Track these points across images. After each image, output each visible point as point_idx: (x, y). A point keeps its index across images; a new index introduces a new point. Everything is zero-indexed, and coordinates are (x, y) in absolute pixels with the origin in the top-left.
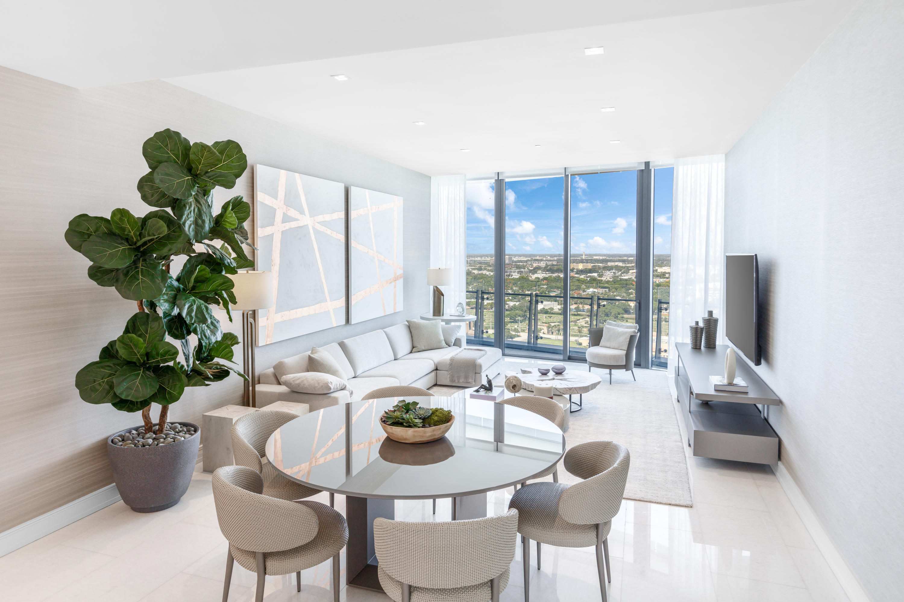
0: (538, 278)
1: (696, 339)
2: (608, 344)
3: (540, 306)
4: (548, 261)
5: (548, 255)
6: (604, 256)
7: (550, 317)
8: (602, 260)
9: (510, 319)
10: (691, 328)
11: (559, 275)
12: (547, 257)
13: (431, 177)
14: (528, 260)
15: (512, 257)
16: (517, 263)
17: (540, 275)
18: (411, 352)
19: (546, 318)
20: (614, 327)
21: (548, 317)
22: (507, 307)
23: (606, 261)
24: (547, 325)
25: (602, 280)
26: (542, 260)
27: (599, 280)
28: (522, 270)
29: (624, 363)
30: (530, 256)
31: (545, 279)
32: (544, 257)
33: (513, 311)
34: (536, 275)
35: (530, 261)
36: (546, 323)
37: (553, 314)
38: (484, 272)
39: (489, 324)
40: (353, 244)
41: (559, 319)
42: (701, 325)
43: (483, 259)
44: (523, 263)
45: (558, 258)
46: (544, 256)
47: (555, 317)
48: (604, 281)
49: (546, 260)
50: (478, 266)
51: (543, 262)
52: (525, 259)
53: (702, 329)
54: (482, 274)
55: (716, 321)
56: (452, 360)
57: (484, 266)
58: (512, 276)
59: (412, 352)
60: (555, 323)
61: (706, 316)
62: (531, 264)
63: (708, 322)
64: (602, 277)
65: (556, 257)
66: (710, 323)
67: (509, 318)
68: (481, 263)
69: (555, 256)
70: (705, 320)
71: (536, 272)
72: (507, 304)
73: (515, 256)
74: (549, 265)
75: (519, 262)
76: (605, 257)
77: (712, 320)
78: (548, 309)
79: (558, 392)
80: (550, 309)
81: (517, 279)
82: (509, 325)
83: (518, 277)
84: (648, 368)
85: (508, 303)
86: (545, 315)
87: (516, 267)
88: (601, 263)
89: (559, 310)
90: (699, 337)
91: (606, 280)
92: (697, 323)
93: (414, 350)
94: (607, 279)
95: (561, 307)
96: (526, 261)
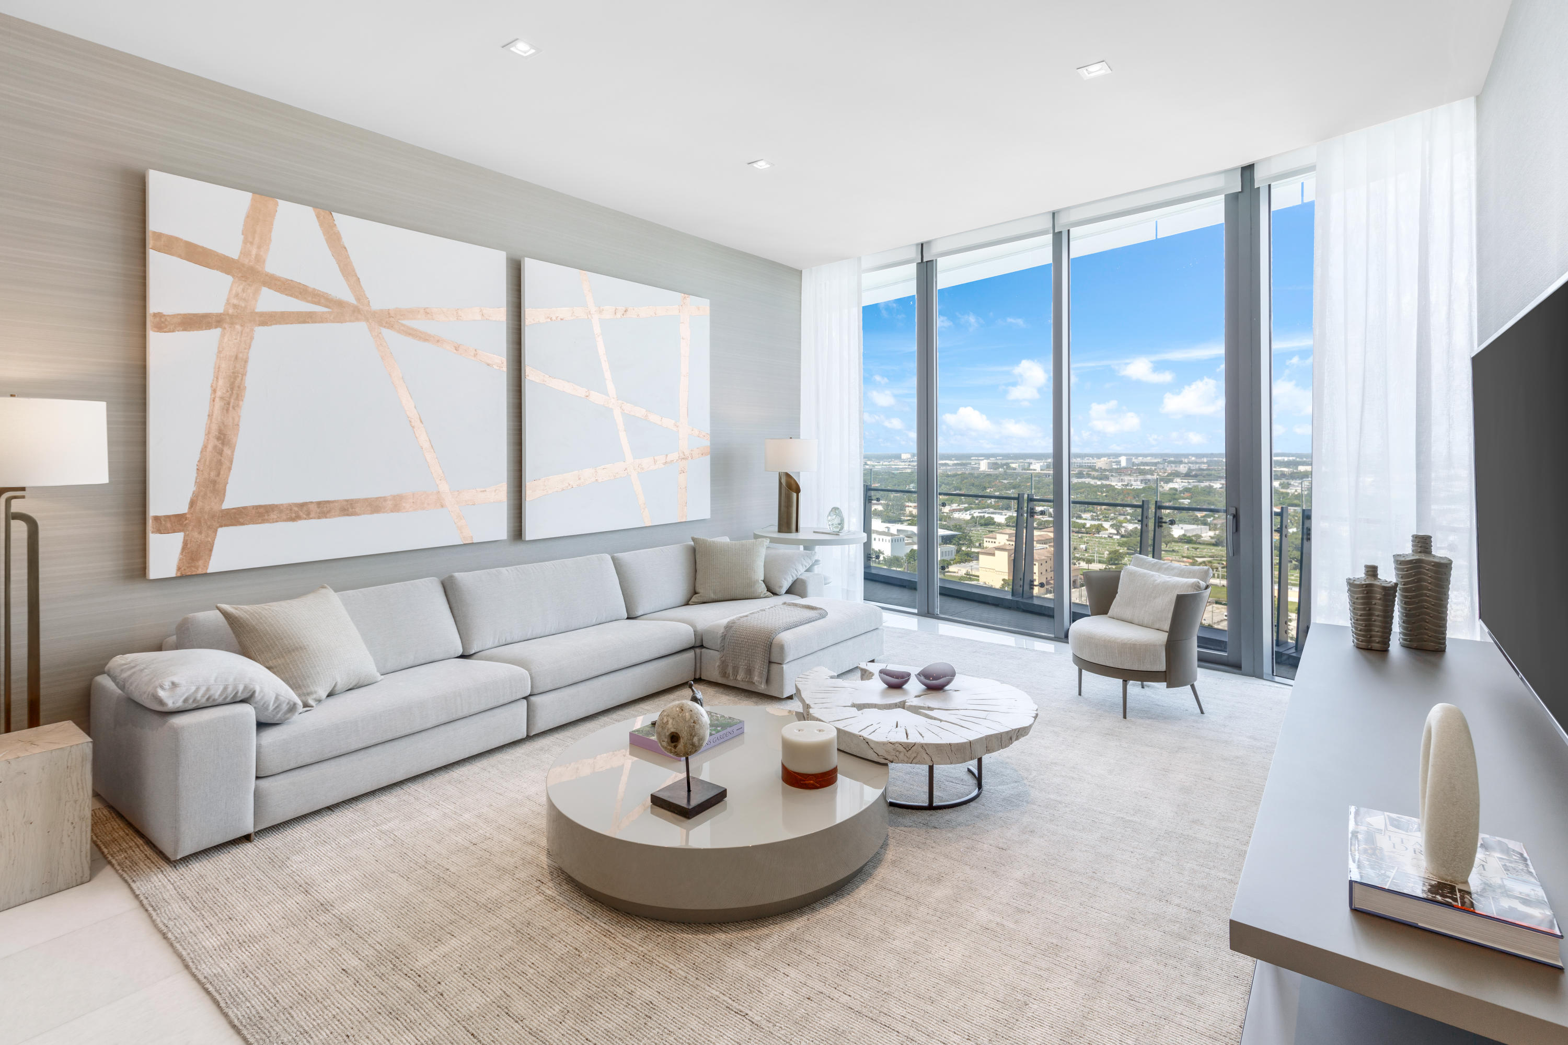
0: (1176, 490)
1: (1370, 620)
2: (1128, 614)
3: (1177, 531)
4: (1192, 463)
5: (1193, 455)
6: (1292, 456)
7: (1196, 549)
8: (1287, 462)
9: (1128, 549)
10: (1351, 584)
11: (1212, 484)
12: (1190, 457)
13: (801, 272)
14: (1158, 463)
15: (1132, 459)
16: (1140, 466)
17: (1178, 484)
18: (687, 604)
19: (1188, 549)
20: (1146, 571)
21: (1193, 548)
22: (1123, 531)
23: (1296, 464)
24: (1191, 561)
25: (1288, 494)
26: (1181, 462)
27: (1282, 493)
28: (1149, 477)
29: (1162, 667)
30: (1161, 455)
31: (1187, 491)
32: (1185, 458)
33: (1132, 538)
34: (1171, 485)
35: (1161, 464)
36: (1188, 557)
37: (1200, 543)
38: (1087, 480)
39: (1094, 556)
40: (531, 375)
41: (1211, 552)
42: (1388, 575)
43: (1086, 460)
44: (1150, 466)
45: (1209, 459)
46: (1186, 456)
47: (1204, 549)
48: (1292, 495)
49: (1189, 463)
50: (1077, 470)
51: (1184, 465)
52: (1156, 461)
53: (1389, 592)
54: (1084, 483)
55: (1443, 569)
56: (728, 627)
57: (1086, 470)
58: (1131, 485)
59: (690, 603)
60: (1205, 557)
61: (1407, 549)
62: (1163, 468)
63: (1411, 569)
64: (1288, 488)
65: (1207, 457)
66: (1420, 573)
67: (1126, 548)
68: (1081, 466)
69: (1203, 456)
70: (1402, 563)
71: (1171, 481)
72: (1124, 527)
73: (1137, 456)
74: (1194, 470)
75: (1143, 466)
76: (1294, 458)
77: (1429, 563)
78: (1193, 536)
79: (871, 752)
80: (1195, 536)
81: (1140, 489)
82: (1126, 559)
83: (1141, 487)
84: (1260, 676)
85: (1124, 525)
86: (1186, 546)
87: (1140, 473)
88: (1285, 467)
89: (1212, 538)
90: (1377, 613)
91: (1296, 493)
92: (1372, 571)
93: (694, 599)
94: (1296, 491)
95: (1215, 534)
96: (1156, 464)
